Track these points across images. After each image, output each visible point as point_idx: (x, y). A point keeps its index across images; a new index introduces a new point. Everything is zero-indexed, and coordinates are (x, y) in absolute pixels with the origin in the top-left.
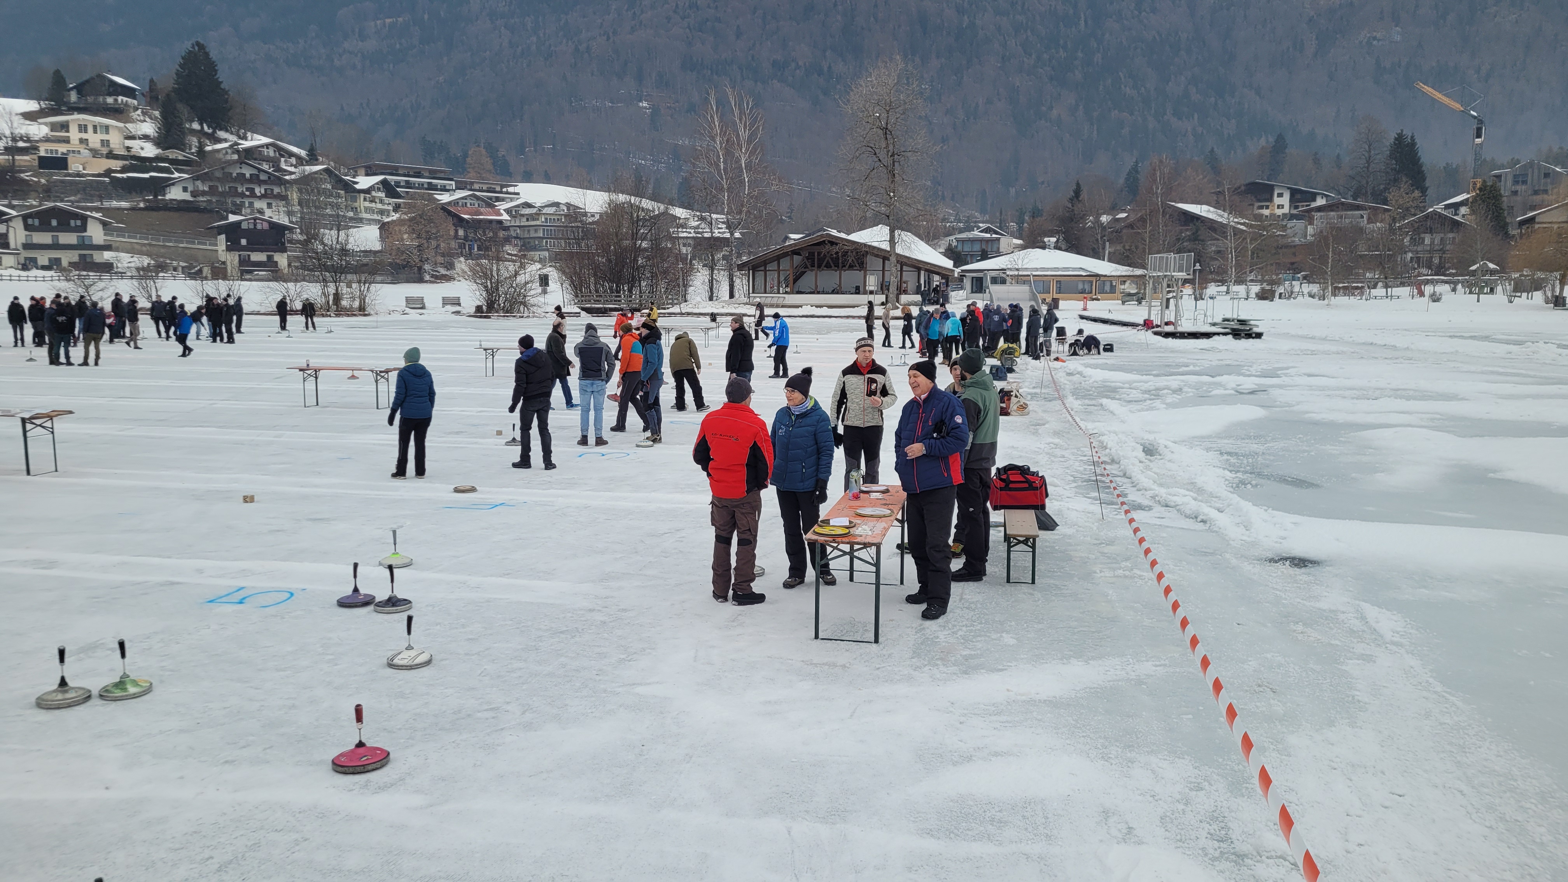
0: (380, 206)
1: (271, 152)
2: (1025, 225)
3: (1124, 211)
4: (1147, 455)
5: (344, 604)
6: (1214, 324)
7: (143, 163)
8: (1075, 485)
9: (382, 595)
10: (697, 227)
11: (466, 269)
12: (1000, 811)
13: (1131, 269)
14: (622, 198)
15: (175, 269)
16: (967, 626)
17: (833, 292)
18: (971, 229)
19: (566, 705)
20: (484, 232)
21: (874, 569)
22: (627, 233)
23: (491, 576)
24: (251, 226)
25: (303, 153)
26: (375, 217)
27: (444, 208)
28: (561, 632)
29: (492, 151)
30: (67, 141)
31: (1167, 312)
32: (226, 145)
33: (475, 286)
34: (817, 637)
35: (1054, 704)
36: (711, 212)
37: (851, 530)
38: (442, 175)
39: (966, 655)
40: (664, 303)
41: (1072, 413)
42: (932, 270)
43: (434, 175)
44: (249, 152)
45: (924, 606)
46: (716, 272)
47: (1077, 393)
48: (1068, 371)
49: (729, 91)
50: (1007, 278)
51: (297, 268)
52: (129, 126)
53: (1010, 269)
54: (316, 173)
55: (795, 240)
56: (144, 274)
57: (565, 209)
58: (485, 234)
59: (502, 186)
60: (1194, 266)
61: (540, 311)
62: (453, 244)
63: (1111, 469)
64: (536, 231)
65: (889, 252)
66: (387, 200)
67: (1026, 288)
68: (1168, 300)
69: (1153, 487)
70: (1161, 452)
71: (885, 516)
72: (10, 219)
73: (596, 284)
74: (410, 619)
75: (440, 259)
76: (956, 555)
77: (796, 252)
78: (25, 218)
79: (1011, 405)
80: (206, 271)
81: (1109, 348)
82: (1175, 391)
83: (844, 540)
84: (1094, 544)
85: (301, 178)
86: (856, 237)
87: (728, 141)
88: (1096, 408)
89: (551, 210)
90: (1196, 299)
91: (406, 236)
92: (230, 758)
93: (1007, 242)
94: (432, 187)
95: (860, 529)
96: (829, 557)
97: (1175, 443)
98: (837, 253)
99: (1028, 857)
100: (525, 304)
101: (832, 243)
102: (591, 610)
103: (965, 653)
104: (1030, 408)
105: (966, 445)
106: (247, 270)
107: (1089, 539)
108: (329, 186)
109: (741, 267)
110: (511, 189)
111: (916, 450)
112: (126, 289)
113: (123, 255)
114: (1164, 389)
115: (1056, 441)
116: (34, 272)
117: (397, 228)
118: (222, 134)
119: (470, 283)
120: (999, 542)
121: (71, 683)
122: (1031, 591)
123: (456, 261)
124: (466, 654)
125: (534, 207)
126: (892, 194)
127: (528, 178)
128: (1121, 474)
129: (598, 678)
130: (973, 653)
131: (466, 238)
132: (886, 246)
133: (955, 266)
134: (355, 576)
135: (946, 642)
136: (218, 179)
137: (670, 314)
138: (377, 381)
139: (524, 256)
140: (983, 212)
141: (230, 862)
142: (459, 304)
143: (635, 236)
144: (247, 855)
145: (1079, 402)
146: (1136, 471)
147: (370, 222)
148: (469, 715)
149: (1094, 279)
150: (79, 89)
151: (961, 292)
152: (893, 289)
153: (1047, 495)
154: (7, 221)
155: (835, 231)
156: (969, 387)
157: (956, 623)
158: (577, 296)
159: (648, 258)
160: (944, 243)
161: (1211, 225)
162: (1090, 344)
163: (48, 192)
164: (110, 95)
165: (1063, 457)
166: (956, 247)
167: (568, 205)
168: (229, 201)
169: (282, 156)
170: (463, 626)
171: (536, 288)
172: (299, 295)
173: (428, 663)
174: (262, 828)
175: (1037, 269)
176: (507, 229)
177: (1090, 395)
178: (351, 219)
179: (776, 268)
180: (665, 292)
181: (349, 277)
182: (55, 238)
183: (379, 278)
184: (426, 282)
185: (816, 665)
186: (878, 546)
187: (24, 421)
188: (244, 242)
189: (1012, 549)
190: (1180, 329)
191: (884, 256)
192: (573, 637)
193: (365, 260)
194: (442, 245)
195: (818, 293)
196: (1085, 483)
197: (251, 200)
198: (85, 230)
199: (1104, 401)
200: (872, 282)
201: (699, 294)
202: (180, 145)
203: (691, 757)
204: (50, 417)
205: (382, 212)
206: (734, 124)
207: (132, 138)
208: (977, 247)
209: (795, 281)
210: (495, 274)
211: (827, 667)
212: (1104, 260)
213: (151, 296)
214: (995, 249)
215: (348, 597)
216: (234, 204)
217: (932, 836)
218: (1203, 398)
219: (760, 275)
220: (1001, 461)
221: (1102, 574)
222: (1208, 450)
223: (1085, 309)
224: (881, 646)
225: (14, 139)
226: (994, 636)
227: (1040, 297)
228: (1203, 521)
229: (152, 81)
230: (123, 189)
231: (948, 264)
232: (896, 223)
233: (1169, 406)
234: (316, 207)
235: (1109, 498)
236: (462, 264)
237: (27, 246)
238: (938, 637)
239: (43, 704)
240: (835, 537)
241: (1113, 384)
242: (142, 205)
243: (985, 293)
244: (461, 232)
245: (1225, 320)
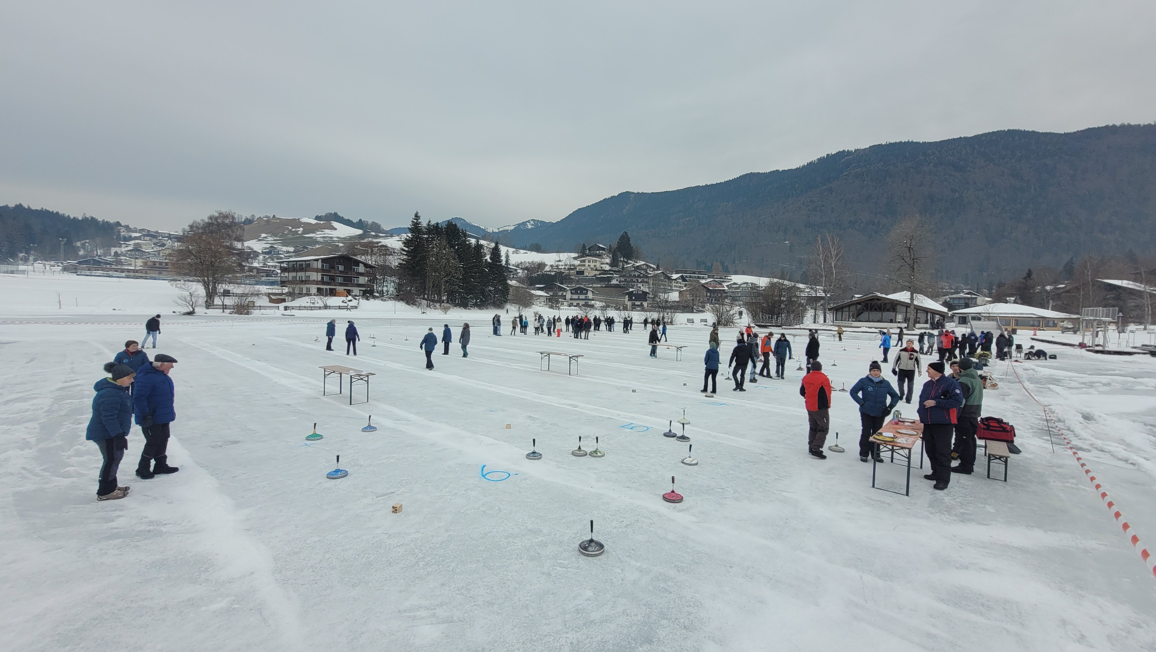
0: (679, 285)
1: (645, 267)
2: (994, 291)
3: (1063, 284)
4: (1085, 419)
5: (666, 435)
6: (1135, 348)
7: (605, 272)
8: (1032, 431)
9: (679, 434)
10: (809, 292)
11: (710, 308)
12: (988, 601)
13: (1068, 315)
14: (776, 280)
15: (612, 307)
16: (962, 497)
17: (878, 321)
18: (958, 293)
19: (752, 494)
20: (717, 294)
21: (907, 460)
22: (777, 295)
23: (721, 433)
24: (637, 293)
25: (655, 267)
26: (678, 289)
27: (702, 285)
28: (749, 462)
29: (722, 263)
30: (584, 266)
31: (1097, 339)
32: (631, 265)
33: (713, 315)
34: (873, 486)
35: (1023, 551)
36: (816, 286)
37: (895, 439)
38: (703, 273)
39: (962, 512)
40: (792, 324)
41: (1028, 391)
42: (934, 312)
43: (700, 273)
44: (638, 267)
45: (934, 482)
46: (817, 311)
47: (1030, 380)
48: (1024, 368)
49: (827, 235)
50: (982, 317)
51: (650, 307)
52: (602, 260)
53: (984, 313)
54: (659, 273)
55: (858, 298)
56: (604, 308)
57: (750, 285)
58: (718, 295)
59: (726, 277)
60: (1118, 314)
61: (738, 325)
62: (705, 299)
63: (1060, 425)
64: (738, 294)
65: (910, 304)
66: (682, 283)
67: (994, 323)
68: (1098, 332)
69: (1091, 439)
70: (1096, 419)
71: (913, 435)
72: (567, 291)
73: (762, 315)
74: (691, 446)
75: (700, 304)
76: (955, 459)
77: (859, 303)
78: (571, 290)
79: (987, 384)
80: (621, 308)
81: (1053, 357)
82: (1105, 385)
83: (891, 444)
84: (1048, 466)
85: (654, 276)
86: (891, 297)
87: (826, 256)
88: (1045, 389)
89: (745, 285)
90: (1119, 332)
91: (688, 296)
92: (629, 486)
93: (980, 299)
94: (699, 278)
95: (899, 439)
96: (881, 451)
97: (1107, 415)
98: (881, 304)
99: (1008, 631)
100: (732, 322)
101: (878, 300)
102: (762, 455)
103: (962, 511)
104: (999, 386)
105: (961, 404)
106: (634, 307)
107: (1044, 462)
108: (663, 278)
109: (829, 310)
110: (729, 278)
111: (930, 403)
112: (598, 313)
113: (597, 302)
114: (1096, 383)
115: (1018, 405)
116: (572, 308)
117: (685, 293)
118: (630, 261)
119: (711, 314)
120: (981, 455)
121: (582, 448)
122: (1004, 485)
123: (706, 305)
124: (711, 464)
125: (738, 284)
126: (912, 277)
127: (736, 273)
128: (1066, 428)
129: (766, 484)
130: (966, 512)
131: (710, 296)
132: (908, 301)
133: (949, 310)
134: (670, 425)
135: (949, 503)
136: (627, 277)
137: (795, 329)
138: (677, 351)
139: (733, 304)
140: (966, 284)
141: (629, 525)
142: (707, 322)
143: (780, 296)
144: (635, 524)
145: (1032, 385)
146: (1078, 429)
147: (676, 290)
148: (713, 489)
149: (1041, 320)
150: (589, 249)
151: (952, 323)
152: (912, 321)
153: (1015, 436)
154: (566, 291)
155: (879, 294)
156: (963, 376)
157: (955, 494)
158: (754, 320)
159: (786, 305)
160: (942, 299)
161: (1131, 292)
162: (1040, 354)
163: (578, 282)
164: (598, 250)
165: (1023, 414)
166: (949, 301)
167: (752, 284)
168: (630, 284)
169: (648, 268)
170: (710, 452)
171: (737, 316)
172: (650, 317)
173: (696, 464)
174: (639, 515)
175: (1001, 313)
176: (727, 293)
177: (1041, 382)
178: (669, 289)
179: (848, 310)
180: (793, 319)
181: (667, 310)
182: (579, 296)
183: (678, 311)
184: (694, 313)
185: (873, 500)
186: (910, 450)
187: (570, 357)
188: (634, 298)
189: (991, 461)
190: (1107, 349)
191: (907, 306)
192: (755, 465)
193: (674, 304)
194: (701, 299)
195: (870, 322)
196: (1039, 431)
197: (637, 283)
198: (587, 294)
199: (1051, 386)
200: (900, 317)
201: (809, 320)
202: (617, 266)
203: (810, 530)
204: (577, 357)
205: (680, 287)
206: (829, 248)
207: (603, 264)
208: (962, 301)
209: (857, 316)
210: (721, 311)
211: (879, 502)
212: (1048, 309)
213: (604, 316)
214: (973, 302)
215: (667, 433)
216: (632, 285)
217: (944, 603)
218: (1128, 390)
219: (839, 314)
220: (984, 414)
221: (1055, 484)
222: (1134, 421)
223: (1035, 335)
224: (910, 498)
225: (570, 266)
226: (980, 505)
227: (1003, 328)
228: (1132, 464)
229: (610, 245)
230: (599, 280)
231: (945, 310)
232: (914, 290)
233: (1101, 393)
234: (658, 286)
235: (1058, 441)
236: (708, 306)
237: (571, 299)
238: (944, 500)
239: (573, 454)
240: (886, 442)
241: (1057, 377)
242: (604, 286)
243: (967, 324)
244: (708, 294)
245: (1143, 345)
